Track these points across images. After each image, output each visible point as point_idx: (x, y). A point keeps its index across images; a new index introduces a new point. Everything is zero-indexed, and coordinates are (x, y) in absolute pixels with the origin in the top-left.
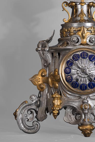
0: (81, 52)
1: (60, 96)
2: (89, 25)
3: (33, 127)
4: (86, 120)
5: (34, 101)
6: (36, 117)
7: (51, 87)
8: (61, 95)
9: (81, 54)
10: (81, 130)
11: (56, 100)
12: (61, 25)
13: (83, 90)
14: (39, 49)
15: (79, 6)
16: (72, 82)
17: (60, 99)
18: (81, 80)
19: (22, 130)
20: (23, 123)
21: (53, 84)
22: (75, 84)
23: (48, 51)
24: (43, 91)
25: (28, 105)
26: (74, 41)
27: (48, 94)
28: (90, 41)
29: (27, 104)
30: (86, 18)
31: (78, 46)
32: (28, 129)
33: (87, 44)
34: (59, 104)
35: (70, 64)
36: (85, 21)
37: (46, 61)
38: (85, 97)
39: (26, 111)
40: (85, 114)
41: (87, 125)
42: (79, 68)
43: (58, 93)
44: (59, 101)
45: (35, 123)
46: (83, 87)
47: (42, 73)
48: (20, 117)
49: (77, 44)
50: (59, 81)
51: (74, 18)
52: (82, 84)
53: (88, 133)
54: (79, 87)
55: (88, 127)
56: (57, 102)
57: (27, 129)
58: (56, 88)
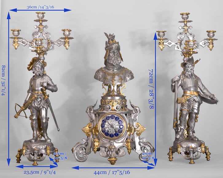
0: (111, 115)
1: (98, 140)
2: (117, 98)
3: (83, 158)
4: (112, 155)
5: (84, 143)
6: (85, 152)
7: (94, 135)
8: (99, 139)
9: (111, 116)
10: (109, 161)
11: (96, 143)
12: (101, 97)
13: (112, 137)
14: (88, 111)
15: (112, 87)
16: (105, 133)
17: (99, 142)
18: (110, 132)
19: (76, 160)
20: (77, 155)
21: (95, 133)
22: (107, 134)
23: (93, 113)
24: (89, 137)
25: (80, 145)
26: (107, 108)
27: (92, 139)
28: (117, 108)
29: (80, 144)
30: (116, 94)
31: (109, 111)
32: (80, 159)
33: (115, 110)
34: (97, 145)
35: (104, 122)
36: (115, 96)
37: (92, 119)
38: (113, 141)
39: (79, 148)
40: (112, 151)
41: (112, 158)
42: (109, 124)
43: (97, 138)
44: (98, 143)
45: (84, 155)
46: (111, 136)
47: (89, 126)
48: (75, 152)
49: (109, 110)
50: (98, 131)
51: (109, 93)
52: (111, 134)
53: (113, 163)
54: (109, 136)
55: (113, 159)
56: (96, 144)
57: (79, 159)
58: (96, 135)
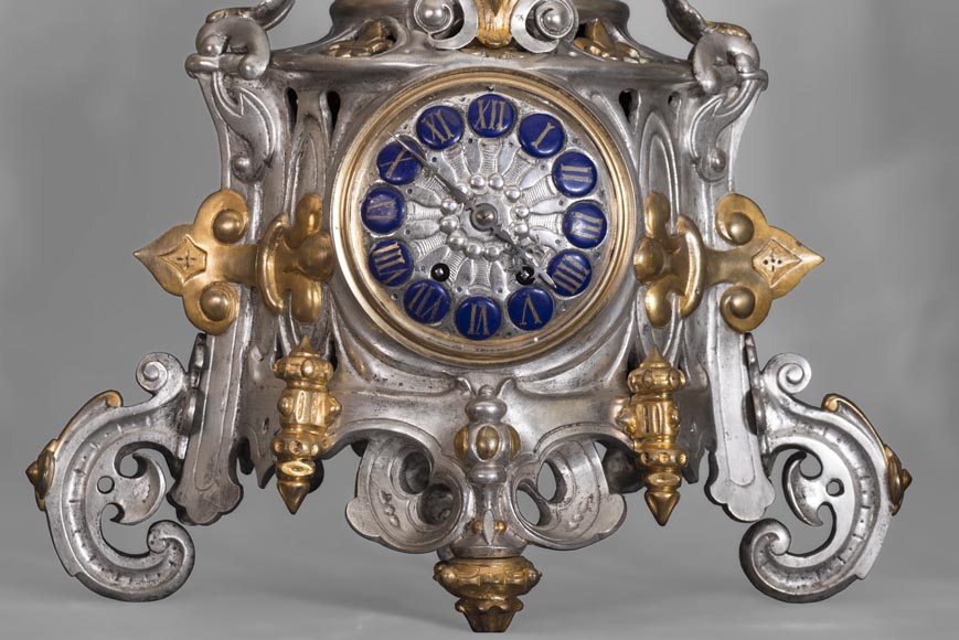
0: (472, 97)
1: (327, 369)
3: (146, 563)
4: (488, 528)
5: (164, 396)
6: (169, 497)
7: (274, 312)
8: (334, 360)
9: (474, 106)
10: (452, 588)
11: (302, 396)
13: (478, 336)
14: (206, 62)
16: (405, 286)
17: (331, 386)
18: (464, 276)
19: (80, 576)
20: (84, 529)
21: (287, 291)
22: (427, 301)
23: (266, 78)
24: (222, 333)
25: (125, 420)
26: (431, 23)
27: (256, 354)
28: (531, 24)
29: (117, 412)
31: (457, 56)
32: (120, 572)
33: (515, 47)
34: (319, 420)
35: (398, 167)
37: (250, 144)
38: (490, 379)
39: (111, 456)
40: (480, 489)
41: (486, 558)
42: (454, 192)
43: (315, 346)
44: (320, 398)
45: (167, 532)
46: (476, 320)
47: (220, 218)
48: (66, 491)
49: (452, 43)
50: (326, 272)
52: (472, 300)
53: (496, 609)
54: (450, 318)
55: (496, 570)
56: (308, 408)
57: (110, 568)
58: (302, 316)
